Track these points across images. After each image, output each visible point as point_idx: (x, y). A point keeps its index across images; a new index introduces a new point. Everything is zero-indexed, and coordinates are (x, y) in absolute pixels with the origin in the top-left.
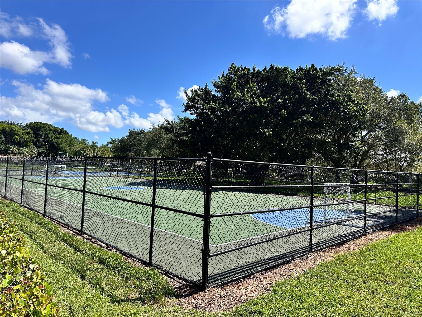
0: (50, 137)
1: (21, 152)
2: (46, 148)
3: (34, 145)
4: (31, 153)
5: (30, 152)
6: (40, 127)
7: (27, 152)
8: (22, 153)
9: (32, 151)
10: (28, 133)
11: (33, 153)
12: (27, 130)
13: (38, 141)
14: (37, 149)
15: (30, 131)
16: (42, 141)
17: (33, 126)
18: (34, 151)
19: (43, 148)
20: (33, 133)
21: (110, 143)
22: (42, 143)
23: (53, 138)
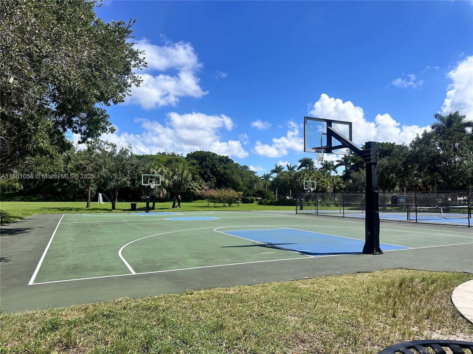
0: (217, 168)
1: (190, 187)
2: (214, 180)
3: (201, 178)
4: (200, 188)
5: (198, 186)
6: (206, 156)
7: (196, 187)
8: (191, 189)
9: (200, 186)
10: (193, 164)
11: (202, 188)
12: (192, 161)
13: (205, 172)
14: (205, 182)
15: (195, 161)
16: (209, 173)
17: (198, 155)
18: (202, 186)
19: (211, 181)
20: (199, 164)
21: (273, 171)
22: (210, 175)
23: (220, 168)
